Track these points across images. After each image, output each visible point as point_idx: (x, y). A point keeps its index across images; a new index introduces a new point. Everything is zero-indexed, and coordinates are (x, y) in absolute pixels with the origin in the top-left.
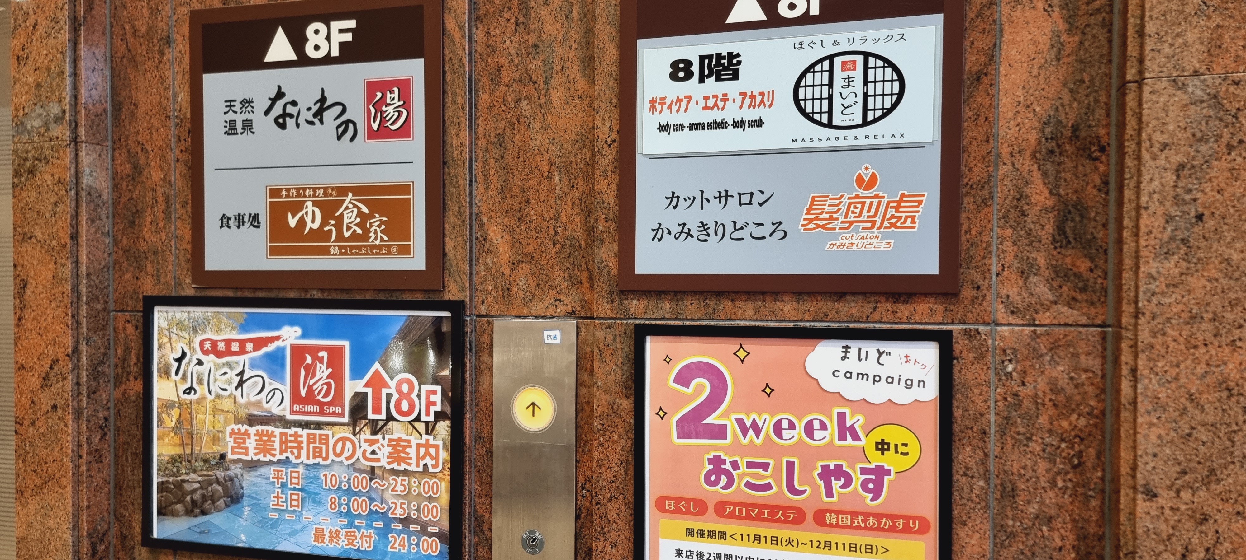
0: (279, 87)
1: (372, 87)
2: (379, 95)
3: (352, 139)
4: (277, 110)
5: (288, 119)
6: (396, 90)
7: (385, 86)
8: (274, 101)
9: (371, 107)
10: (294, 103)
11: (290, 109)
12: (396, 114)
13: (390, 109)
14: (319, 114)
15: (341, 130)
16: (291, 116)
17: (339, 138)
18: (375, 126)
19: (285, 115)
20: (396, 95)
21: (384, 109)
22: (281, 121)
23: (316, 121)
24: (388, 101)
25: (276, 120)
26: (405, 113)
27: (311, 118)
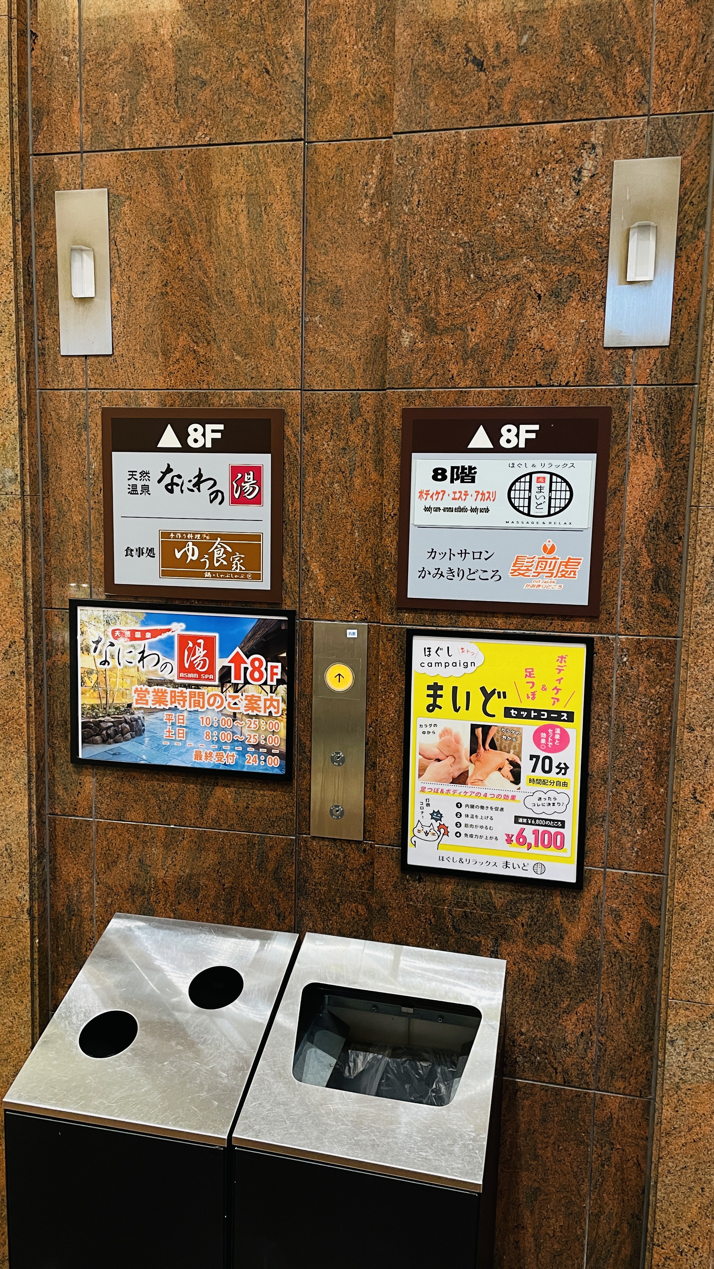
0: (169, 465)
1: (235, 470)
2: (240, 475)
3: (220, 503)
4: (167, 480)
5: (174, 486)
6: (251, 473)
7: (245, 469)
8: (164, 474)
9: (234, 483)
10: (179, 477)
11: (176, 480)
12: (252, 489)
13: (247, 485)
14: (197, 485)
15: (212, 496)
16: (177, 485)
17: (211, 502)
18: (237, 496)
19: (172, 484)
20: (251, 476)
21: (243, 484)
22: (170, 487)
23: (195, 489)
24: (246, 480)
25: (166, 487)
26: (257, 489)
27: (192, 488)
